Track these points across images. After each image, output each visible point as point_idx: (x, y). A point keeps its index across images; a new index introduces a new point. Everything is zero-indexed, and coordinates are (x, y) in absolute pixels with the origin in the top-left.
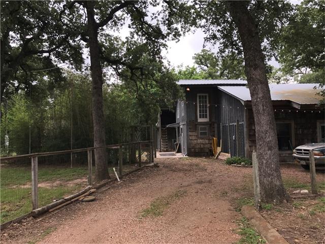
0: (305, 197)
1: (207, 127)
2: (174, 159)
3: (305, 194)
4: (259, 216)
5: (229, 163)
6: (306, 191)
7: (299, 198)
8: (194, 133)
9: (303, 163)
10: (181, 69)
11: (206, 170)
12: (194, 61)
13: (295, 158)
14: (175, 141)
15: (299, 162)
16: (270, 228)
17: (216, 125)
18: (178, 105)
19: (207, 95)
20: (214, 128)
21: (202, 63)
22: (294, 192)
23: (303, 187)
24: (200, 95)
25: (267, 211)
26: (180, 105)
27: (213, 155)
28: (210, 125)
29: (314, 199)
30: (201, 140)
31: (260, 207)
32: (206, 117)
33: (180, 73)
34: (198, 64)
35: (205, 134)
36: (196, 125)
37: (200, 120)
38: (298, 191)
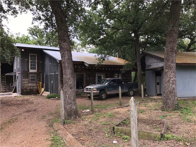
0: (88, 114)
1: (35, 75)
2: (11, 97)
3: (88, 112)
4: (63, 128)
5: (49, 97)
6: (89, 110)
7: (85, 114)
8: (26, 80)
9: (89, 95)
10: (18, 36)
11: (33, 103)
12: (28, 32)
13: (85, 93)
14: (12, 85)
15: (87, 95)
16: (68, 134)
17: (41, 74)
18: (15, 60)
19: (36, 55)
20: (40, 76)
21: (34, 34)
22: (83, 111)
23: (88, 108)
24: (31, 54)
25: (67, 124)
26: (17, 60)
27: (39, 93)
28: (38, 74)
29: (92, 114)
30: (31, 84)
31: (64, 122)
32: (35, 69)
33: (17, 38)
34: (31, 34)
35: (34, 80)
36: (28, 74)
37: (31, 71)
38: (84, 111)
